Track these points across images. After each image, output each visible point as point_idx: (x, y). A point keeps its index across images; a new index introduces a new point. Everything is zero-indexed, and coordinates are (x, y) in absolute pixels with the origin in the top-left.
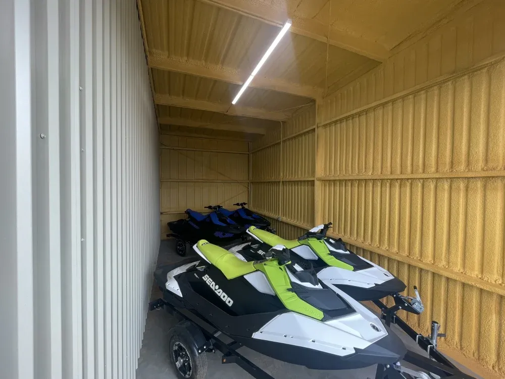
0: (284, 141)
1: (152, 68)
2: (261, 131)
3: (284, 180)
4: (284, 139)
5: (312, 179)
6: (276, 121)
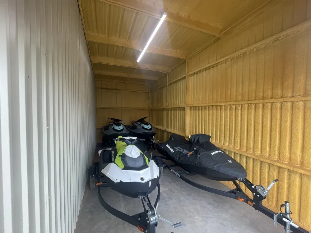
0: (169, 85)
1: (88, 41)
2: (156, 78)
3: (169, 107)
4: (169, 83)
5: (184, 106)
6: (164, 72)
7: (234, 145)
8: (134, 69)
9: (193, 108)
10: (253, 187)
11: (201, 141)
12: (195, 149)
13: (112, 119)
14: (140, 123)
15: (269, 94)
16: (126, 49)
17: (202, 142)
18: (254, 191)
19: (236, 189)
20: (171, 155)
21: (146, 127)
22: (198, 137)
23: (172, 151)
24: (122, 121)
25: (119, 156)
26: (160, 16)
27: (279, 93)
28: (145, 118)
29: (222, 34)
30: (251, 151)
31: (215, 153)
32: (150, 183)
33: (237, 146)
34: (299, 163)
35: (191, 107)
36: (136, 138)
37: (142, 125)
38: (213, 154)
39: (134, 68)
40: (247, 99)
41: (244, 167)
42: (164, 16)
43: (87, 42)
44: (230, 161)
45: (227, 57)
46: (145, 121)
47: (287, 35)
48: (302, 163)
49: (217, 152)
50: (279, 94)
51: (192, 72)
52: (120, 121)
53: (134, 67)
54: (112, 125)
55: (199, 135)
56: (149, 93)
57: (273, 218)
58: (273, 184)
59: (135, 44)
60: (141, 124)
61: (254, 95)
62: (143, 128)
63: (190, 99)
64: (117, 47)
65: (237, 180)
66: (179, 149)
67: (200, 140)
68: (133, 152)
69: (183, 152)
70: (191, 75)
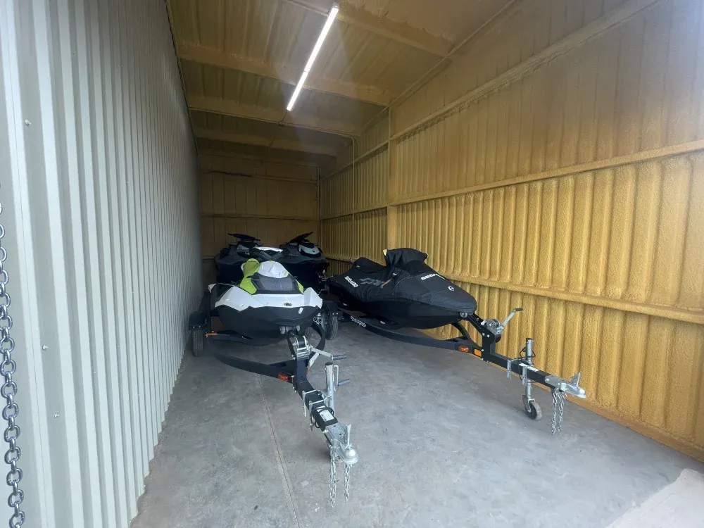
1: (181, 59)
3: (357, 211)
4: (357, 160)
5: (385, 206)
6: (346, 136)
7: (471, 271)
8: (282, 128)
9: (401, 207)
10: (483, 324)
11: (406, 260)
12: (394, 274)
13: (236, 235)
14: (296, 244)
15: (526, 167)
16: (263, 79)
17: (409, 260)
18: (483, 330)
19: (460, 337)
20: (351, 291)
21: (308, 251)
22: (400, 254)
23: (355, 285)
24: (257, 240)
25: (249, 277)
26: (327, 11)
27: (540, 164)
28: (307, 235)
29: (453, 51)
30: (496, 278)
31: (427, 277)
32: (301, 310)
33: (475, 272)
34: (564, 286)
35: (398, 206)
36: (281, 251)
37: (301, 247)
38: (423, 278)
39: (283, 126)
40: (492, 179)
41: (476, 299)
42: (335, 12)
43: (180, 63)
44: (450, 288)
45: (462, 99)
46: (307, 241)
47: (557, 54)
48: (568, 285)
49: (431, 276)
50: (541, 166)
51: (400, 134)
52: (254, 239)
53: (281, 123)
54: (237, 246)
55: (402, 250)
56: (318, 185)
57: (506, 367)
58: (512, 314)
59: (281, 70)
60: (298, 246)
61: (503, 171)
62: (303, 253)
63: (398, 190)
64: (244, 74)
65: (461, 318)
66: (368, 281)
67: (404, 259)
68: (275, 270)
69: (374, 284)
70: (399, 140)
